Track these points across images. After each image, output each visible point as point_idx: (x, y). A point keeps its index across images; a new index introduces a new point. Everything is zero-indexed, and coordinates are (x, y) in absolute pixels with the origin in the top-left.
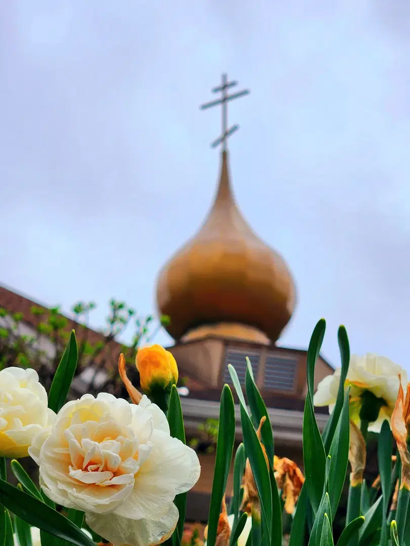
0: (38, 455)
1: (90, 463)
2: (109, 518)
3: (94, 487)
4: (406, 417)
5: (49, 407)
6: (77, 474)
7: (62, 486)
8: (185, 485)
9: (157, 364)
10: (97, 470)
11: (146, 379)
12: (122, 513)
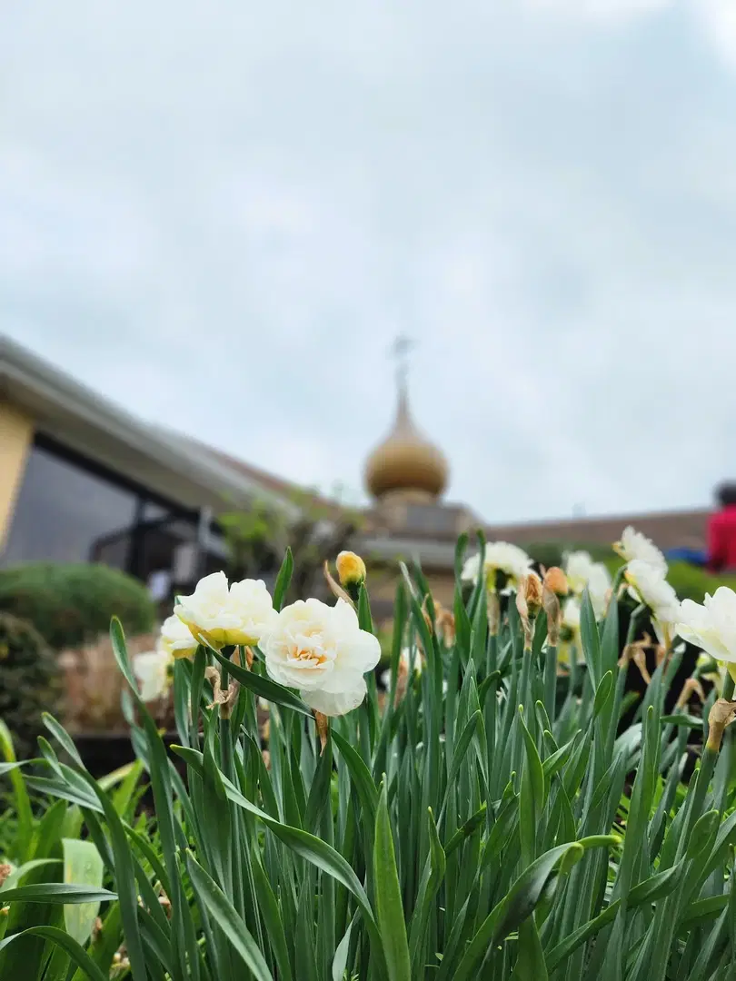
0: (265, 647)
1: (303, 652)
2: (318, 694)
3: (306, 671)
4: (526, 598)
5: (273, 607)
6: (293, 662)
7: (282, 670)
8: (370, 665)
9: (351, 567)
10: (306, 657)
11: (343, 579)
12: (327, 689)
